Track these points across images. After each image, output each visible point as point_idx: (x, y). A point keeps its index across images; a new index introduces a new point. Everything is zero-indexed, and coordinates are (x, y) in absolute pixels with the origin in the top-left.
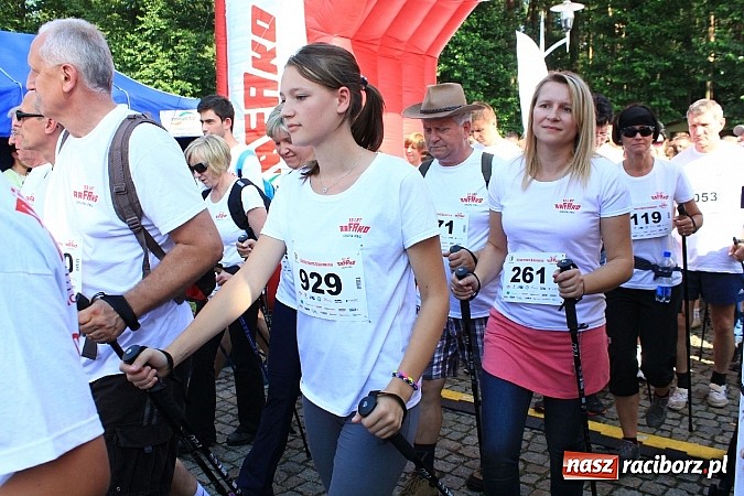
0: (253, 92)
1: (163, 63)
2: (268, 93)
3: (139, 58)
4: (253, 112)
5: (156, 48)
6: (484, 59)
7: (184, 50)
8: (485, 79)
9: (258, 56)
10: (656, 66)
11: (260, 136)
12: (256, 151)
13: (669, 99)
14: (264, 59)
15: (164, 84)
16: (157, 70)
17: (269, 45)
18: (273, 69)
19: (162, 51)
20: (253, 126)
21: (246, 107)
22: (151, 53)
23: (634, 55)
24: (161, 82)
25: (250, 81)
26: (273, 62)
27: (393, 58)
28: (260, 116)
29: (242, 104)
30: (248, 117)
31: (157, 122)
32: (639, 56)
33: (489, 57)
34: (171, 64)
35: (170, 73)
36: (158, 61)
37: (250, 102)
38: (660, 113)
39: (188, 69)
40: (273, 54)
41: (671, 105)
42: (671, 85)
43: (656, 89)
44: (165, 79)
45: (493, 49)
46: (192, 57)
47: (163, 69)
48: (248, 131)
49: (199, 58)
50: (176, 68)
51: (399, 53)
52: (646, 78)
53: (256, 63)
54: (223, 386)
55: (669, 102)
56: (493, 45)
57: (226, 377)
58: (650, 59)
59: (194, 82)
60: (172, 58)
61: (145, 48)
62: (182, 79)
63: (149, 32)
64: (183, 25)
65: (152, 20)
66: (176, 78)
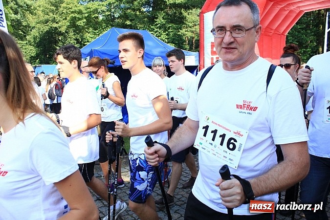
1: (164, 36)
3: (155, 35)
4: (215, 57)
5: (161, 31)
6: (297, 33)
7: (172, 32)
8: (297, 41)
19: (163, 32)
21: (212, 55)
22: (159, 33)
25: (213, 45)
27: (269, 36)
29: (210, 54)
33: (298, 32)
34: (167, 37)
35: (167, 41)
36: (162, 36)
37: (213, 53)
39: (174, 39)
45: (300, 29)
46: (175, 35)
47: (164, 39)
50: (169, 38)
51: (271, 34)
56: (301, 27)
59: (175, 44)
60: (167, 35)
61: (157, 31)
62: (171, 43)
63: (159, 25)
64: (172, 22)
65: (160, 20)
66: (168, 42)
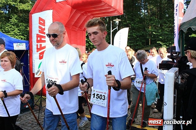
0: (39, 39)
1: (16, 31)
2: (43, 39)
3: (10, 30)
4: (39, 44)
7: (22, 28)
9: (40, 30)
10: (138, 35)
11: (41, 50)
12: (39, 54)
13: (141, 42)
14: (42, 31)
15: (16, 37)
16: (15, 33)
17: (43, 27)
18: (44, 33)
19: (16, 28)
20: (39, 47)
21: (37, 43)
22: (13, 28)
23: (133, 32)
24: (16, 36)
25: (38, 36)
26: (44, 31)
27: (75, 31)
28: (41, 45)
29: (36, 42)
30: (37, 45)
31: (12, 46)
32: (134, 32)
34: (18, 31)
35: (18, 34)
37: (38, 41)
38: (139, 46)
39: (23, 33)
40: (44, 29)
41: (142, 44)
42: (141, 39)
43: (138, 40)
44: (16, 35)
46: (24, 30)
47: (16, 33)
48: (37, 48)
49: (26, 30)
50: (20, 32)
52: (136, 37)
53: (40, 32)
54: (29, 116)
55: (141, 43)
57: (30, 113)
58: (136, 33)
59: (25, 36)
60: (18, 30)
61: (11, 27)
62: (21, 35)
63: (13, 23)
64: (22, 22)
65: (14, 20)
66: (20, 35)
